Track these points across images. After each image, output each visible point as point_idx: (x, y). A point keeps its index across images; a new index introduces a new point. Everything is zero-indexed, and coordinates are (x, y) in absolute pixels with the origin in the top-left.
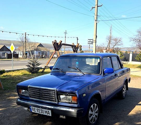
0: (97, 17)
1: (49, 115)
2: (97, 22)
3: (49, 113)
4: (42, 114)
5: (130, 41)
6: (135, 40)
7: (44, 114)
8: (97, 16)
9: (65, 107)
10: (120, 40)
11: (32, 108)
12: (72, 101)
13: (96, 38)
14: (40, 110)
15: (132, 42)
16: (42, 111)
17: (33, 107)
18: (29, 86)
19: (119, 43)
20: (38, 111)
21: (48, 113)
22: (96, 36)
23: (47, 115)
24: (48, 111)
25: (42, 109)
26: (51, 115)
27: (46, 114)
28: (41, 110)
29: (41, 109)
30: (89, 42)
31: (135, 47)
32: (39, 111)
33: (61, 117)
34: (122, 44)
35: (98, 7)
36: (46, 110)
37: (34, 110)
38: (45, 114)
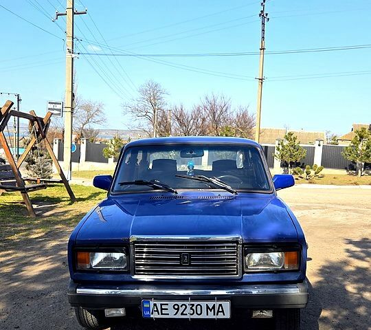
0: (73, 42)
1: (221, 316)
2: (73, 55)
3: (223, 311)
4: (195, 316)
5: (125, 114)
6: (135, 110)
7: (204, 316)
8: (73, 38)
9: (268, 286)
10: (98, 110)
11: (155, 305)
12: (283, 267)
13: (73, 100)
14: (189, 307)
15: (130, 115)
16: (194, 308)
17: (158, 303)
18: (134, 238)
19: (96, 118)
20: (180, 312)
21: (218, 311)
22: (73, 95)
23: (215, 317)
24: (220, 305)
25: (196, 303)
26: (228, 316)
27: (211, 315)
28: (193, 305)
29: (192, 303)
30: (49, 109)
31: (136, 129)
32: (181, 309)
33: (257, 314)
34: (104, 120)
35: (75, 14)
36: (211, 304)
37: (162, 309)
38: (207, 317)
